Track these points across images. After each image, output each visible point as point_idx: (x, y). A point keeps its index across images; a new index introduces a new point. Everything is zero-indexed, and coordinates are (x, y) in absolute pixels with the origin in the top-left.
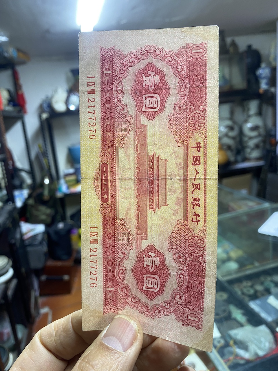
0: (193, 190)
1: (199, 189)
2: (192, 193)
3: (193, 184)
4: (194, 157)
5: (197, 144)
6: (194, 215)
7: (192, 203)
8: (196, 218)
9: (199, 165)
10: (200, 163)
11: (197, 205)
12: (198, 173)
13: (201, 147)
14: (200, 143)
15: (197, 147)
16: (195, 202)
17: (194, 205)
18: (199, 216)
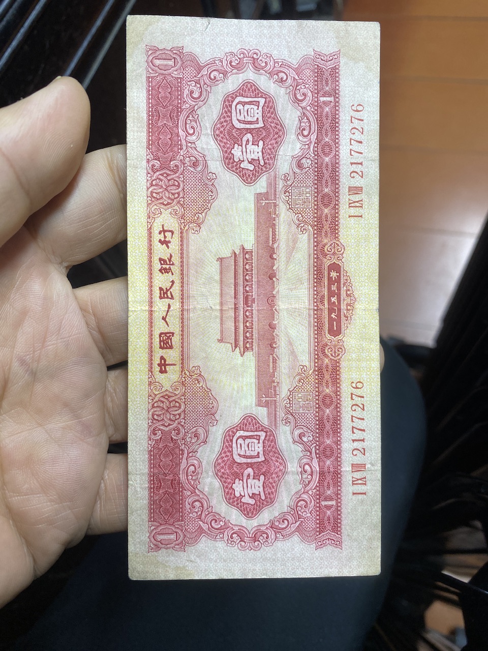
0: (171, 288)
1: (161, 289)
2: (173, 282)
3: (172, 298)
4: (171, 347)
5: (165, 372)
6: (169, 242)
7: (173, 264)
8: (165, 237)
9: (161, 334)
10: (160, 336)
11: (165, 261)
12: (164, 319)
13: (158, 365)
14: (161, 372)
15: (165, 365)
16: (167, 267)
17: (170, 260)
18: (160, 241)
